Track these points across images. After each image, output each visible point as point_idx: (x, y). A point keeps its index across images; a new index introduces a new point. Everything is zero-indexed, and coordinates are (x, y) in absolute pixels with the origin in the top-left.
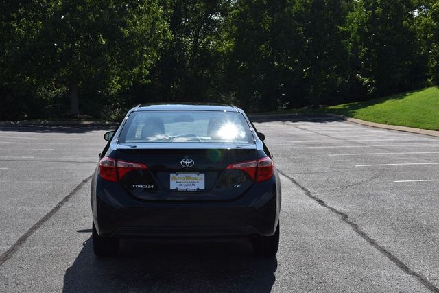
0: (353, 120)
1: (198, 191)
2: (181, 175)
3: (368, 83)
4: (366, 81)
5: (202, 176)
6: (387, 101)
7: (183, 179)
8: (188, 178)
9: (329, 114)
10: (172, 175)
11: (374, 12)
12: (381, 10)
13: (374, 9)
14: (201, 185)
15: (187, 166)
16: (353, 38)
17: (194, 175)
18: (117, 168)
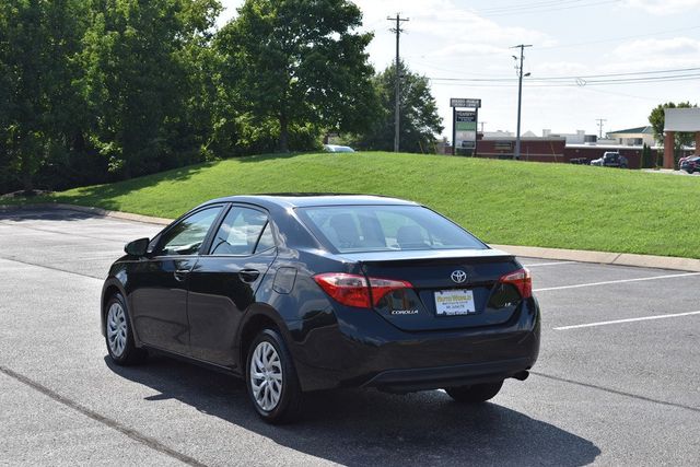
0: (118, 214)
1: (469, 314)
2: (447, 294)
3: (111, 153)
4: (107, 147)
5: (470, 293)
6: (161, 183)
7: (449, 298)
8: (455, 298)
9: (61, 206)
10: (437, 294)
11: (121, 33)
12: (134, 31)
13: (121, 28)
14: (470, 306)
15: (459, 281)
16: (91, 77)
17: (460, 293)
18: (369, 287)
